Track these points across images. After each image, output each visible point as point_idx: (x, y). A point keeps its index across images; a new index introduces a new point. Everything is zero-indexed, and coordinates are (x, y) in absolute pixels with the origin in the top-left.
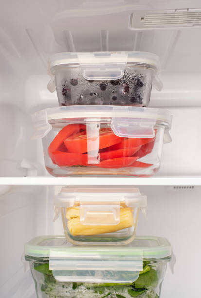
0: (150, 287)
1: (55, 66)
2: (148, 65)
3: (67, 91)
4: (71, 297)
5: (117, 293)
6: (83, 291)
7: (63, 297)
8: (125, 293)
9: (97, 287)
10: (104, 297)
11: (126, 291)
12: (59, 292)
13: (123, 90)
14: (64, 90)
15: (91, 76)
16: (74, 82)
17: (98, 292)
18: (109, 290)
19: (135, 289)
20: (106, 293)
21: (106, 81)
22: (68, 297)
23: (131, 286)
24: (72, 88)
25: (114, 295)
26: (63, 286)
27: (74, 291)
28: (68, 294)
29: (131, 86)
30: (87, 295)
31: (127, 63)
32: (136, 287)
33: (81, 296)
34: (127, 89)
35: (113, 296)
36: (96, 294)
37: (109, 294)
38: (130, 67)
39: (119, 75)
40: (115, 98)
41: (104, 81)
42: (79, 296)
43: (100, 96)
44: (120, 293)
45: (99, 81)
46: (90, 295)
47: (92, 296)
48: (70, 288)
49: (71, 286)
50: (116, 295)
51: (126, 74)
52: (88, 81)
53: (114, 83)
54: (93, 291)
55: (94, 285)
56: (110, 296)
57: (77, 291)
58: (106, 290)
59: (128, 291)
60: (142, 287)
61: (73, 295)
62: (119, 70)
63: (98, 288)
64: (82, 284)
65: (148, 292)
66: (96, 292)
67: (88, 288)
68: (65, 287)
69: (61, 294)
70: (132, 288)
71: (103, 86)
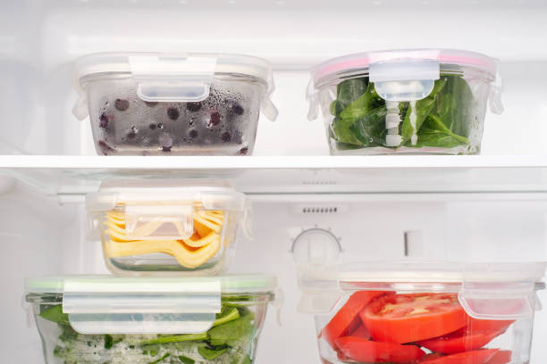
0: (236, 342)
1: (87, 76)
2: (253, 77)
3: (109, 120)
4: (102, 362)
5: (181, 354)
6: (124, 352)
7: (89, 362)
8: (195, 355)
9: (146, 345)
10: (158, 361)
11: (196, 350)
12: (82, 354)
13: (208, 120)
14: (103, 117)
15: (153, 94)
16: (121, 105)
17: (149, 352)
18: (167, 348)
19: (210, 345)
20: (163, 354)
21: (179, 104)
22: (96, 361)
23: (204, 341)
24: (118, 114)
25: (175, 357)
26: (89, 344)
27: (108, 352)
28: (98, 357)
29: (223, 113)
30: (129, 358)
31: (217, 74)
32: (212, 344)
33: (119, 359)
34: (215, 118)
35: (174, 359)
36: (146, 356)
37: (167, 355)
38: (222, 80)
39: (202, 93)
40: (194, 134)
41: (175, 103)
42: (116, 360)
43: (169, 130)
44: (186, 354)
45: (166, 103)
46: (134, 358)
47: (138, 361)
48: (101, 346)
49: (103, 343)
50: (180, 357)
51: (214, 92)
52: (147, 103)
53: (194, 107)
54: (140, 351)
55: (143, 341)
56: (168, 359)
57: (112, 351)
58: (162, 349)
59: (199, 349)
60: (223, 343)
61: (106, 359)
62: (201, 85)
63: (148, 346)
64: (121, 338)
65: (233, 350)
66: (145, 353)
67: (132, 347)
68: (93, 346)
69: (86, 358)
70: (205, 345)
71: (173, 113)
